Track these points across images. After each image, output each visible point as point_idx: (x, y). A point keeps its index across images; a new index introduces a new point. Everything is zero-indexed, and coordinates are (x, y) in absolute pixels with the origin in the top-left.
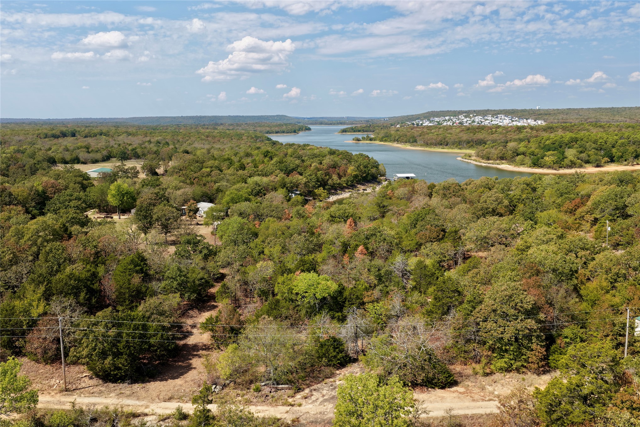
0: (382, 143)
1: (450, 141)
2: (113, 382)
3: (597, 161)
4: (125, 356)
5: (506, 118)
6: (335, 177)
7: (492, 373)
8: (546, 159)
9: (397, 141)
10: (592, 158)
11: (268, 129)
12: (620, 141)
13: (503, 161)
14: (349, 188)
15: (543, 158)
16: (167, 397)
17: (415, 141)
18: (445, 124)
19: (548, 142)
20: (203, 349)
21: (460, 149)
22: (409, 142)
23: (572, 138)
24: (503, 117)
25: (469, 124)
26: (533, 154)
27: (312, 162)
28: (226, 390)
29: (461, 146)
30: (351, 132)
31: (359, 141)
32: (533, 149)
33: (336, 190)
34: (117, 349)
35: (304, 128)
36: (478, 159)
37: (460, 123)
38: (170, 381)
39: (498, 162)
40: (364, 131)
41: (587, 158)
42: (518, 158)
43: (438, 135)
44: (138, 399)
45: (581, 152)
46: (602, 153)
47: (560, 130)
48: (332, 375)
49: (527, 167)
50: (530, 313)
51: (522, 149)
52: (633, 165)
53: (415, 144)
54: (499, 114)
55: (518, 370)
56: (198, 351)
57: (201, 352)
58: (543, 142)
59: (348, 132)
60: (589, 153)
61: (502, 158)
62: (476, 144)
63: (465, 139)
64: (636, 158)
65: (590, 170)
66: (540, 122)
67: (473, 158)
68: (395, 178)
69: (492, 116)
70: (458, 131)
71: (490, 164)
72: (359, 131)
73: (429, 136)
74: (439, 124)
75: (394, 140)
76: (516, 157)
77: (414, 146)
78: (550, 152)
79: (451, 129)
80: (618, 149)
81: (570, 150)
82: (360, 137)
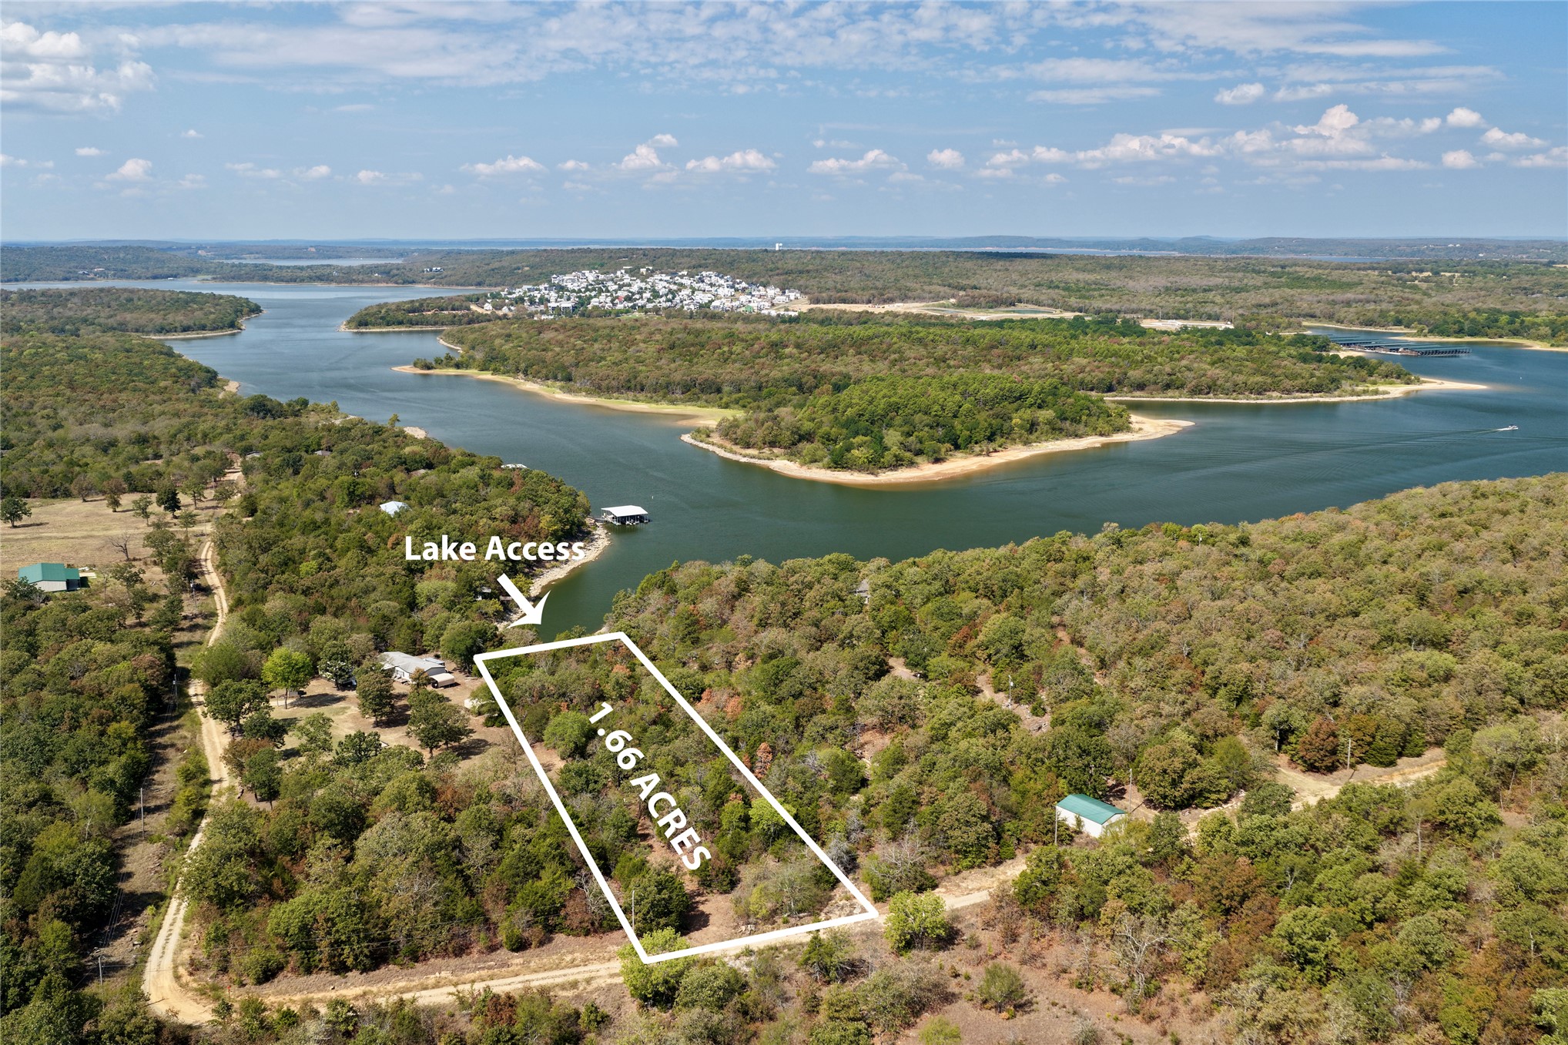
0: (487, 376)
1: (648, 383)
3: (934, 452)
5: (722, 282)
8: (855, 452)
9: (525, 373)
10: (929, 445)
13: (776, 450)
15: (848, 450)
16: (720, 940)
17: (570, 379)
18: (594, 302)
19: (850, 412)
20: (700, 895)
21: (673, 402)
23: (890, 405)
24: (714, 279)
25: (649, 300)
26: (828, 439)
27: (475, 515)
29: (672, 396)
30: (379, 325)
31: (429, 368)
33: (530, 566)
35: (246, 310)
36: (728, 445)
37: (628, 299)
39: (767, 451)
40: (411, 323)
41: (919, 446)
42: (806, 447)
43: (615, 364)
45: (909, 434)
46: (941, 432)
47: (851, 351)
49: (824, 467)
51: (808, 426)
52: (988, 454)
53: (570, 385)
54: (706, 267)
55: (980, 867)
56: (694, 897)
57: (699, 898)
58: (841, 408)
59: (374, 325)
60: (921, 434)
61: (772, 444)
62: (702, 391)
63: (677, 377)
64: (991, 439)
65: (926, 471)
66: (792, 296)
67: (716, 438)
68: (609, 518)
69: (691, 275)
70: (652, 349)
71: (753, 457)
72: (400, 323)
73: (601, 369)
74: (583, 302)
75: (517, 370)
76: (800, 445)
77: (570, 391)
78: (860, 439)
79: (634, 342)
80: (963, 423)
81: (891, 431)
82: (431, 360)
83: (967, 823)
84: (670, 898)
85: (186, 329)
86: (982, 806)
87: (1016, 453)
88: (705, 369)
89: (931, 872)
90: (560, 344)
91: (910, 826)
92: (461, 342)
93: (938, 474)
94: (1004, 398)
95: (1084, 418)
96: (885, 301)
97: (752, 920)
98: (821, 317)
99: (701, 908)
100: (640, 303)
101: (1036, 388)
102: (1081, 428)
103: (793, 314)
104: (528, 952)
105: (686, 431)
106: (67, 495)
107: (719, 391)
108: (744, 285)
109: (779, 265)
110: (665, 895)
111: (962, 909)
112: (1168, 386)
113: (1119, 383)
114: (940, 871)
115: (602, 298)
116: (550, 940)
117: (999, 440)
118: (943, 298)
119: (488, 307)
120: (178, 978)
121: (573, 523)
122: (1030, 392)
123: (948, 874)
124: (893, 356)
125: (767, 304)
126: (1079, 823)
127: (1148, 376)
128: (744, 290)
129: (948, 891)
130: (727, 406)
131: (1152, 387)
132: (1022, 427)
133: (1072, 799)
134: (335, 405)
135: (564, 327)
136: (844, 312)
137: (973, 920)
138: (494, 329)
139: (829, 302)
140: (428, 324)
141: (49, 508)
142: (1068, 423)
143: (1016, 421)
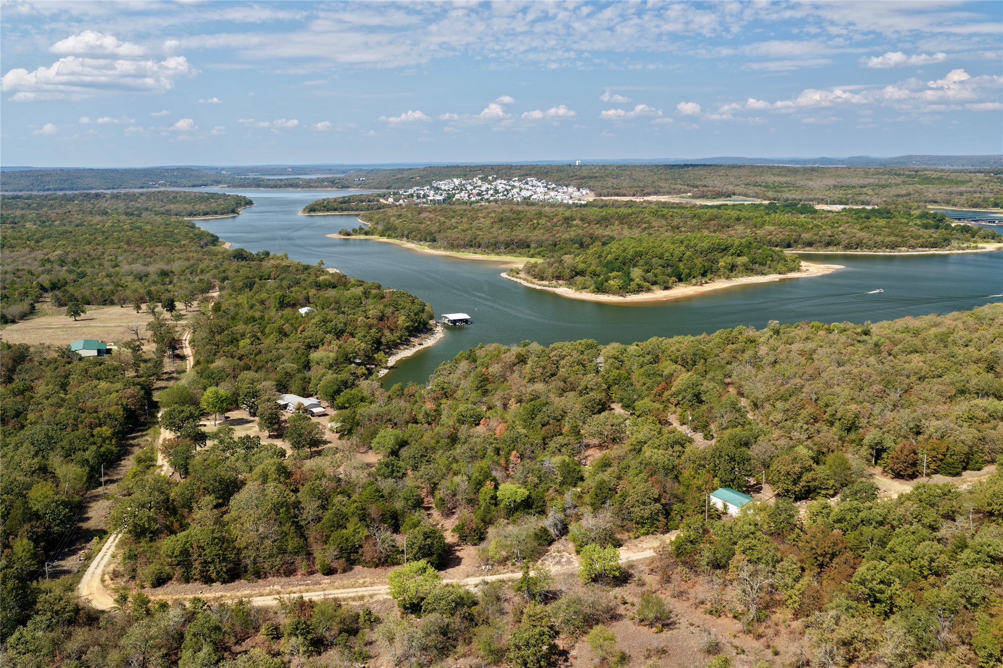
0: (384, 239)
1: (483, 242)
3: (664, 282)
5: (539, 184)
6: (387, 332)
7: (638, 537)
8: (611, 282)
9: (407, 237)
10: (660, 278)
11: (189, 207)
12: (688, 253)
13: (560, 282)
14: (403, 344)
15: (607, 281)
16: (467, 575)
17: (435, 240)
18: (457, 196)
19: (610, 257)
21: (498, 254)
22: (426, 240)
23: (636, 253)
24: (535, 182)
25: (492, 195)
26: (595, 274)
29: (498, 250)
30: (322, 211)
31: (348, 235)
32: (593, 267)
33: (390, 348)
35: (243, 203)
36: (530, 278)
37: (479, 194)
39: (554, 282)
40: (342, 210)
41: (654, 279)
42: (579, 279)
43: (463, 231)
45: (648, 271)
46: (670, 270)
47: (617, 222)
49: (590, 292)
50: (657, 500)
51: (581, 266)
52: (701, 285)
53: (434, 244)
54: (530, 175)
55: (652, 534)
56: (454, 547)
57: (457, 547)
58: (603, 255)
59: (319, 211)
60: (656, 271)
61: (558, 278)
62: (518, 247)
63: (502, 238)
64: (704, 275)
65: (659, 295)
66: (584, 192)
67: (522, 275)
68: (446, 321)
69: (520, 181)
70: (488, 222)
71: (545, 286)
72: (335, 210)
73: (453, 234)
74: (450, 196)
75: (403, 236)
76: (576, 278)
77: (434, 248)
78: (614, 274)
79: (477, 218)
80: (685, 264)
81: (636, 269)
82: (350, 230)
83: (644, 503)
84: (432, 544)
85: (205, 214)
86: (655, 492)
87: (721, 284)
88: (521, 233)
89: (619, 536)
90: (431, 220)
91: (606, 506)
92: (370, 220)
93: (666, 296)
94: (714, 249)
95: (768, 262)
96: (644, 195)
97: (490, 562)
98: (601, 204)
99: (458, 554)
100: (486, 197)
101: (737, 243)
102: (766, 269)
103: (583, 202)
104: (334, 576)
105: (504, 271)
106: (112, 303)
107: (528, 246)
108: (553, 186)
109: (577, 173)
110: (429, 541)
111: (637, 560)
112: (828, 244)
113: (795, 242)
114: (625, 536)
115: (462, 194)
116: (351, 569)
117: (709, 276)
118: (683, 192)
119: (391, 200)
120: (103, 581)
121: (420, 323)
122: (732, 246)
123: (630, 538)
124: (644, 225)
125: (567, 197)
126: (725, 507)
127: (815, 237)
128: (553, 189)
129: (629, 549)
130: (533, 256)
131: (818, 244)
132: (725, 268)
133: (722, 491)
134: (286, 255)
135: (435, 210)
136: (617, 201)
137: (643, 568)
138: (391, 212)
139: (608, 196)
140: (352, 210)
141: (101, 311)
142: (757, 265)
143: (722, 263)
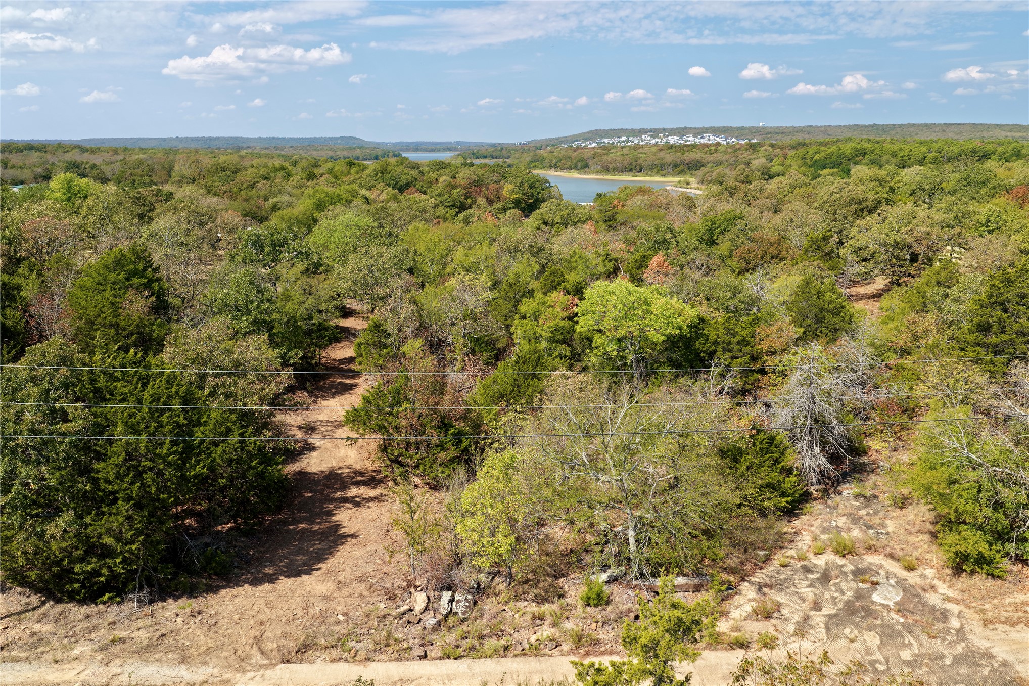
1: (646, 165)
2: (82, 602)
4: (123, 507)
5: (717, 139)
6: (482, 202)
9: (556, 167)
16: (292, 645)
17: (586, 166)
19: (817, 157)
20: (358, 484)
22: (576, 168)
23: (855, 150)
27: (440, 175)
28: (489, 605)
29: (664, 172)
34: (95, 481)
36: (703, 186)
38: (285, 584)
43: (623, 155)
44: (184, 660)
48: (781, 542)
51: (777, 168)
53: (586, 170)
56: (344, 487)
57: (353, 492)
58: (809, 156)
63: (669, 160)
67: (694, 185)
69: (695, 136)
73: (610, 157)
77: (585, 173)
78: (827, 171)
81: (858, 167)
107: (703, 168)
108: (734, 140)
140: (503, 158)
